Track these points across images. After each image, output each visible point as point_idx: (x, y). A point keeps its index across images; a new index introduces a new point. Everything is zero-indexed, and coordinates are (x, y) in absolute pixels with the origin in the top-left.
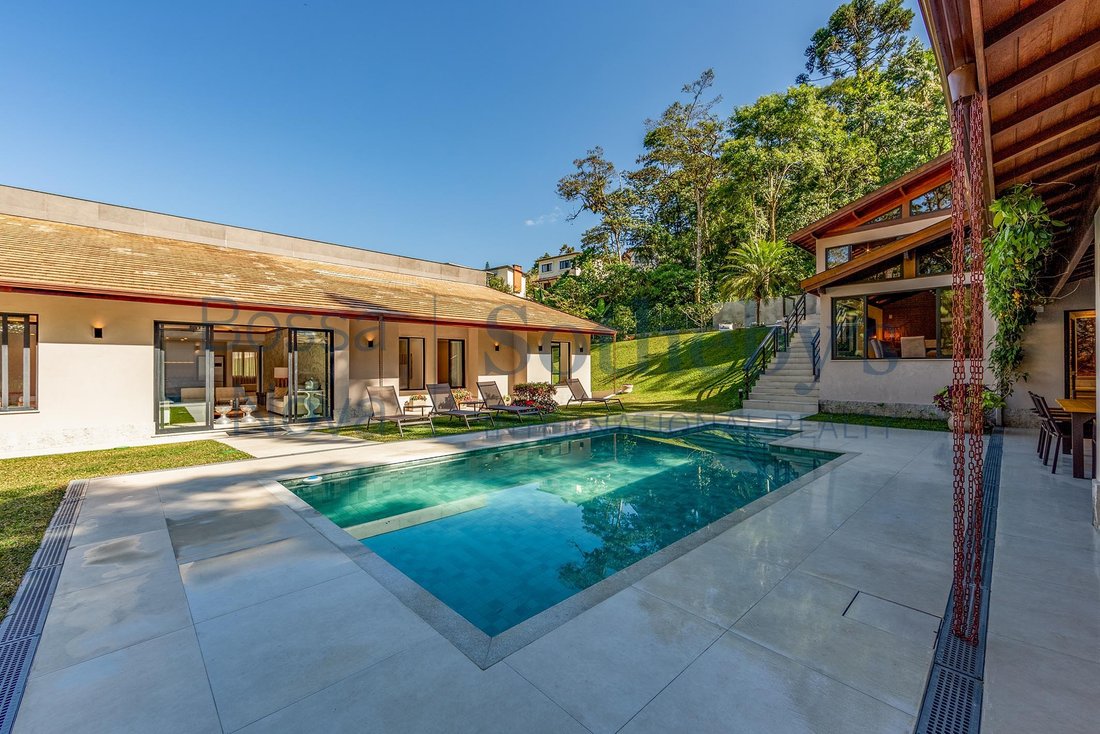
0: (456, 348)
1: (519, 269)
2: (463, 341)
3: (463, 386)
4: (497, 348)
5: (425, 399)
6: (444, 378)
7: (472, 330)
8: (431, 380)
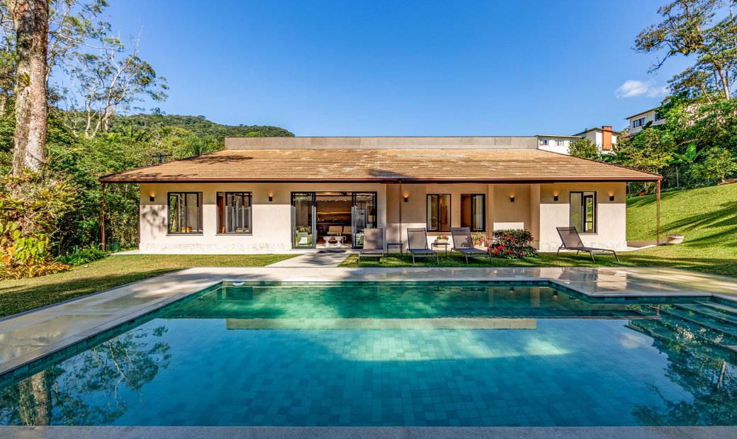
0: (479, 200)
1: (609, 129)
2: (484, 195)
3: (484, 230)
4: (512, 200)
5: (447, 239)
6: (468, 223)
7: (491, 186)
8: (456, 224)
